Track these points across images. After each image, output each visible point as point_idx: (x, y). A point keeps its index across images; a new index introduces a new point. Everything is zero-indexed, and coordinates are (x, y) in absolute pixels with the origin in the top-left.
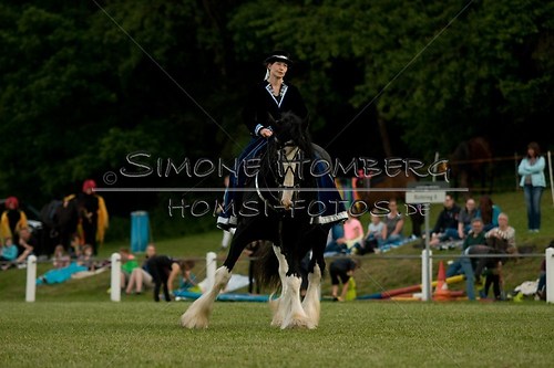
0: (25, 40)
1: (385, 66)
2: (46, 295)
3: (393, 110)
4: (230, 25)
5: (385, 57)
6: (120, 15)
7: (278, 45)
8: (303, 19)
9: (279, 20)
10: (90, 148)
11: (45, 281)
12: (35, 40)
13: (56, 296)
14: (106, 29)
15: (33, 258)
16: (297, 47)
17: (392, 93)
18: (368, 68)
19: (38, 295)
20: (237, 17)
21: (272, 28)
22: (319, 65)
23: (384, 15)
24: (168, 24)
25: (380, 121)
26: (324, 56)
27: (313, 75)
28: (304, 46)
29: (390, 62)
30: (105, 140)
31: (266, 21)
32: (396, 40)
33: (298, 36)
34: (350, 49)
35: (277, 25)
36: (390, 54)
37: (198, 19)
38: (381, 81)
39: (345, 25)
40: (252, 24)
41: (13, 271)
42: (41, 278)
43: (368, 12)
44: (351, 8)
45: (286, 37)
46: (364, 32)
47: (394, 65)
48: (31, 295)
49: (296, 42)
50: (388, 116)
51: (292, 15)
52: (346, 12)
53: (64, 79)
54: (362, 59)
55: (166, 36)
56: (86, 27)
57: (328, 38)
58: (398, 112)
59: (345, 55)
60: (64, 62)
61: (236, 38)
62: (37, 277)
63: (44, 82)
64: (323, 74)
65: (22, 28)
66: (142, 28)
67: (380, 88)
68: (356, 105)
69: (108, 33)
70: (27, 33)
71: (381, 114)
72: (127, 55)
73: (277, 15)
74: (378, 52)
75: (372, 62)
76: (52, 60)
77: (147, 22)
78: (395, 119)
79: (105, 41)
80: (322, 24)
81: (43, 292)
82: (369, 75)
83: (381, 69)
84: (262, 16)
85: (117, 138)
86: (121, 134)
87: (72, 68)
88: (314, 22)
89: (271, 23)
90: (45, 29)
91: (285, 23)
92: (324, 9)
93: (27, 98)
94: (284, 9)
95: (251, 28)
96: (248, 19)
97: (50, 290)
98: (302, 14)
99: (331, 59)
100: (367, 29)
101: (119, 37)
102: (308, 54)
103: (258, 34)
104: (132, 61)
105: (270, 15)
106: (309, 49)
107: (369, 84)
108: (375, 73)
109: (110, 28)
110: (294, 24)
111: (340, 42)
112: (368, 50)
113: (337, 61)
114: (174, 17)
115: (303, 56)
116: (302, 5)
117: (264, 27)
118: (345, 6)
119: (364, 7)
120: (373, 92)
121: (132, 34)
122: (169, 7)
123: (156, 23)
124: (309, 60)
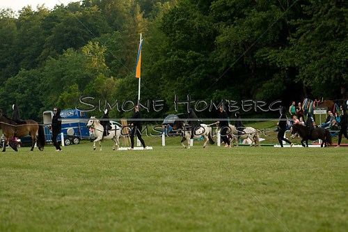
3: (308, 84)
4: (255, 56)
5: (305, 66)
6: (219, 53)
7: (270, 62)
12: (192, 62)
16: (277, 63)
17: (308, 78)
18: (300, 70)
19: (194, 144)
20: (257, 53)
21: (268, 57)
22: (284, 69)
23: (305, 53)
24: (235, 56)
25: (304, 87)
26: (286, 66)
27: (282, 72)
28: (279, 63)
29: (306, 68)
30: (214, 94)
31: (266, 55)
32: (309, 61)
33: (277, 59)
34: (294, 64)
35: (270, 56)
36: (307, 65)
38: (304, 74)
39: (293, 56)
43: (300, 52)
44: (294, 50)
45: (273, 60)
46: (298, 58)
47: (308, 69)
48: (191, 144)
49: (276, 61)
50: (306, 86)
51: (275, 53)
52: (293, 52)
53: (201, 74)
54: (298, 67)
55: (234, 60)
56: (208, 57)
57: (287, 60)
58: (310, 84)
59: (293, 66)
60: (201, 68)
61: (257, 60)
63: (194, 75)
64: (285, 72)
66: (226, 57)
67: (304, 77)
68: (296, 82)
69: (215, 59)
70: (189, 59)
71: (304, 85)
72: (221, 66)
73: (270, 53)
74: (303, 65)
75: (301, 68)
76: (197, 68)
77: (228, 55)
78: (309, 86)
79: (214, 61)
80: (285, 56)
82: (300, 72)
83: (304, 70)
84: (266, 53)
85: (218, 93)
86: (220, 92)
87: (204, 70)
88: (282, 55)
89: (268, 55)
90: (195, 58)
91: (273, 55)
92: (286, 51)
93: (189, 80)
94: (272, 51)
95: (262, 57)
96: (261, 54)
97: (198, 142)
98: (279, 52)
99: (288, 67)
101: (219, 60)
103: (264, 59)
104: (223, 68)
105: (268, 53)
106: (281, 64)
107: (300, 75)
108: (302, 71)
109: (216, 57)
110: (276, 56)
111: (291, 61)
112: (300, 64)
113: (290, 68)
114: (236, 53)
115: (279, 66)
116: (278, 49)
117: (266, 57)
118: (292, 50)
119: (298, 50)
120: (302, 78)
121: (223, 59)
122: (235, 50)
123: (231, 55)
124: (281, 67)
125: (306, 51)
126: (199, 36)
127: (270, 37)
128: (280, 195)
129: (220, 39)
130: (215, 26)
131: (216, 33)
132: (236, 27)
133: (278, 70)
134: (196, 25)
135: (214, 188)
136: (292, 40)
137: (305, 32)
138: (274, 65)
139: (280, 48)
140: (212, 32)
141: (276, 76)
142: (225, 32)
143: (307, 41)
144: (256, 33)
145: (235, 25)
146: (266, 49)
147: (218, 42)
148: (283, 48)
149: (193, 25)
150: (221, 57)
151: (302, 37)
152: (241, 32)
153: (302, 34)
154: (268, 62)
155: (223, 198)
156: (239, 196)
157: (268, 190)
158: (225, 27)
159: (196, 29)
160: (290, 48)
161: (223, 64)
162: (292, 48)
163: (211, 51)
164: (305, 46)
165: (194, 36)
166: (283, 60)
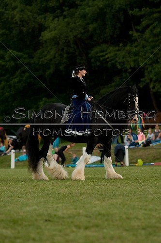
0: (8, 63)
1: (153, 70)
2: (19, 166)
3: (156, 88)
4: (90, 55)
5: (153, 66)
6: (46, 53)
7: (109, 63)
8: (119, 52)
9: (110, 53)
10: (35, 106)
11: (18, 160)
12: (12, 63)
13: (23, 166)
14: (40, 58)
15: (13, 151)
16: (117, 63)
17: (155, 81)
18: (146, 71)
19: (16, 166)
20: (93, 52)
21: (107, 56)
22: (126, 71)
23: (152, 50)
24: (65, 56)
25: (151, 93)
26: (128, 67)
27: (124, 75)
28: (120, 63)
29: (154, 69)
30: (41, 103)
31: (104, 53)
32: (157, 60)
33: (117, 59)
34: (138, 64)
35: (109, 55)
36: (155, 66)
37: (77, 53)
38: (151, 76)
39: (136, 54)
40: (99, 55)
41: (5, 156)
42: (17, 159)
43: (145, 49)
44: (139, 47)
45: (113, 60)
46: (144, 57)
47: (156, 70)
48: (13, 166)
49: (116, 61)
50: (154, 91)
51: (115, 51)
52: (136, 49)
53: (24, 78)
54: (143, 68)
55: (65, 60)
56: (33, 58)
57: (129, 60)
58: (158, 89)
59: (137, 66)
60: (24, 72)
61: (93, 60)
62: (15, 158)
63: (16, 80)
64: (128, 74)
65: (7, 59)
66: (55, 57)
67: (151, 80)
68: (141, 86)
69: (41, 60)
70: (9, 61)
71: (151, 90)
72: (49, 68)
73: (109, 51)
74: (150, 65)
75: (147, 69)
76: (19, 71)
77: (56, 55)
78: (157, 92)
79: (40, 63)
80: (127, 54)
81: (18, 164)
82: (146, 74)
83: (151, 72)
84: (103, 51)
85: (46, 102)
86: (47, 100)
87: (27, 74)
88: (124, 53)
89: (106, 54)
90: (15, 59)
91: (112, 54)
92: (128, 48)
93: (10, 87)
94: (111, 48)
95: (98, 56)
96: (97, 53)
97: (20, 163)
98: (119, 50)
99: (131, 68)
100: (145, 56)
101: (46, 61)
102: (121, 66)
103: (101, 59)
104: (51, 71)
105: (106, 51)
106: (122, 64)
107: (146, 78)
108: (148, 73)
109: (42, 58)
110: (116, 54)
111: (134, 61)
112: (146, 64)
113: (133, 69)
114: (67, 53)
115: (119, 67)
116: (119, 47)
117: (104, 56)
118: (136, 47)
119: (144, 47)
120: (148, 81)
121: (51, 60)
122: (65, 49)
123: (60, 55)
124: (122, 69)
125: (153, 47)
126: (21, 32)
127: (109, 31)
128: (105, 231)
129: (46, 35)
130: (40, 19)
131: (42, 28)
132: (66, 20)
133: (119, 72)
134: (17, 18)
135: (25, 223)
136: (136, 34)
137: (152, 24)
138: (114, 66)
139: (121, 45)
140: (37, 26)
141: (117, 79)
142: (52, 26)
143: (155, 35)
144: (91, 27)
145: (65, 17)
146: (104, 46)
147: (44, 39)
148: (125, 46)
149: (12, 18)
150: (48, 57)
151: (148, 31)
152: (72, 25)
153: (148, 26)
154: (107, 62)
156: (54, 233)
157: (91, 224)
158: (53, 19)
159: (17, 23)
160: (134, 45)
161: (51, 66)
162: (136, 44)
163: (35, 50)
164: (152, 41)
165: (14, 31)
166: (124, 60)
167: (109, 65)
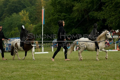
0: (62, 17)
6: (74, 14)
8: (98, 14)
14: (73, 16)
17: (110, 23)
22: (101, 20)
24: (81, 15)
26: (101, 19)
27: (100, 21)
28: (99, 17)
29: (110, 19)
30: (73, 30)
32: (111, 16)
33: (98, 16)
35: (95, 15)
36: (110, 18)
37: (85, 14)
38: (109, 21)
39: (104, 14)
40: (92, 15)
44: (105, 12)
46: (106, 15)
47: (111, 20)
49: (97, 17)
50: (110, 26)
51: (97, 13)
52: (104, 13)
53: (67, 22)
54: (106, 19)
55: (80, 16)
57: (102, 16)
59: (104, 18)
60: (67, 20)
61: (90, 16)
65: (62, 16)
66: (77, 16)
67: (109, 23)
68: (106, 25)
70: (63, 17)
71: (109, 26)
72: (76, 19)
73: (95, 13)
76: (66, 20)
77: (78, 15)
78: (111, 27)
79: (73, 17)
82: (107, 21)
83: (109, 20)
84: (93, 14)
85: (74, 30)
87: (68, 21)
88: (100, 14)
90: (65, 16)
91: (96, 14)
92: (101, 12)
94: (96, 13)
96: (91, 14)
98: (98, 13)
99: (102, 19)
103: (93, 16)
104: (76, 20)
105: (94, 13)
107: (107, 22)
108: (108, 21)
110: (97, 15)
111: (103, 17)
112: (107, 18)
113: (103, 19)
114: (81, 14)
115: (98, 19)
116: (98, 12)
117: (93, 15)
118: (104, 12)
119: (106, 12)
120: (108, 23)
121: (76, 16)
122: (81, 13)
123: (79, 15)
124: (99, 19)
125: (109, 12)
126: (66, 7)
127: (95, 7)
128: (100, 70)
129: (75, 8)
130: (73, 3)
131: (73, 6)
132: (81, 3)
133: (98, 20)
134: (65, 3)
135: (73, 68)
136: (104, 8)
137: (109, 5)
138: (97, 18)
139: (99, 11)
140: (71, 5)
142: (77, 5)
143: (110, 8)
144: (89, 6)
145: (81, 2)
146: (93, 12)
147: (74, 9)
148: (100, 12)
149: (64, 3)
150: (75, 15)
151: (108, 7)
152: (83, 5)
153: (108, 6)
154: (94, 17)
155: (77, 72)
156: (83, 71)
157: (95, 69)
158: (77, 3)
159: (65, 4)
160: (103, 12)
161: (76, 18)
162: (104, 11)
163: (71, 13)
164: (109, 10)
165: (64, 7)
166: (100, 16)
167: (95, 18)
